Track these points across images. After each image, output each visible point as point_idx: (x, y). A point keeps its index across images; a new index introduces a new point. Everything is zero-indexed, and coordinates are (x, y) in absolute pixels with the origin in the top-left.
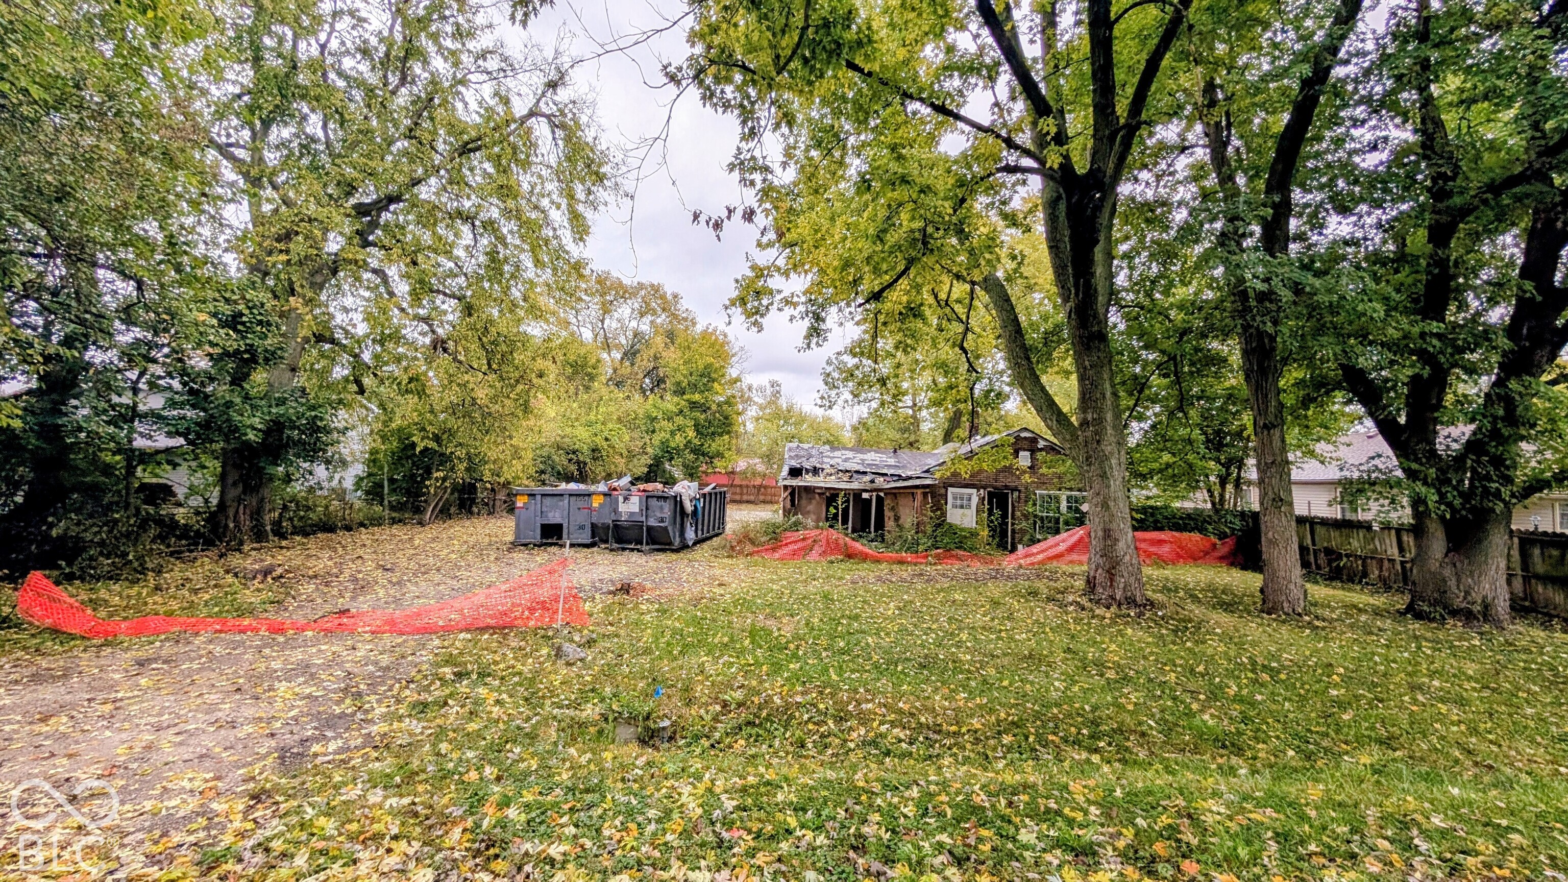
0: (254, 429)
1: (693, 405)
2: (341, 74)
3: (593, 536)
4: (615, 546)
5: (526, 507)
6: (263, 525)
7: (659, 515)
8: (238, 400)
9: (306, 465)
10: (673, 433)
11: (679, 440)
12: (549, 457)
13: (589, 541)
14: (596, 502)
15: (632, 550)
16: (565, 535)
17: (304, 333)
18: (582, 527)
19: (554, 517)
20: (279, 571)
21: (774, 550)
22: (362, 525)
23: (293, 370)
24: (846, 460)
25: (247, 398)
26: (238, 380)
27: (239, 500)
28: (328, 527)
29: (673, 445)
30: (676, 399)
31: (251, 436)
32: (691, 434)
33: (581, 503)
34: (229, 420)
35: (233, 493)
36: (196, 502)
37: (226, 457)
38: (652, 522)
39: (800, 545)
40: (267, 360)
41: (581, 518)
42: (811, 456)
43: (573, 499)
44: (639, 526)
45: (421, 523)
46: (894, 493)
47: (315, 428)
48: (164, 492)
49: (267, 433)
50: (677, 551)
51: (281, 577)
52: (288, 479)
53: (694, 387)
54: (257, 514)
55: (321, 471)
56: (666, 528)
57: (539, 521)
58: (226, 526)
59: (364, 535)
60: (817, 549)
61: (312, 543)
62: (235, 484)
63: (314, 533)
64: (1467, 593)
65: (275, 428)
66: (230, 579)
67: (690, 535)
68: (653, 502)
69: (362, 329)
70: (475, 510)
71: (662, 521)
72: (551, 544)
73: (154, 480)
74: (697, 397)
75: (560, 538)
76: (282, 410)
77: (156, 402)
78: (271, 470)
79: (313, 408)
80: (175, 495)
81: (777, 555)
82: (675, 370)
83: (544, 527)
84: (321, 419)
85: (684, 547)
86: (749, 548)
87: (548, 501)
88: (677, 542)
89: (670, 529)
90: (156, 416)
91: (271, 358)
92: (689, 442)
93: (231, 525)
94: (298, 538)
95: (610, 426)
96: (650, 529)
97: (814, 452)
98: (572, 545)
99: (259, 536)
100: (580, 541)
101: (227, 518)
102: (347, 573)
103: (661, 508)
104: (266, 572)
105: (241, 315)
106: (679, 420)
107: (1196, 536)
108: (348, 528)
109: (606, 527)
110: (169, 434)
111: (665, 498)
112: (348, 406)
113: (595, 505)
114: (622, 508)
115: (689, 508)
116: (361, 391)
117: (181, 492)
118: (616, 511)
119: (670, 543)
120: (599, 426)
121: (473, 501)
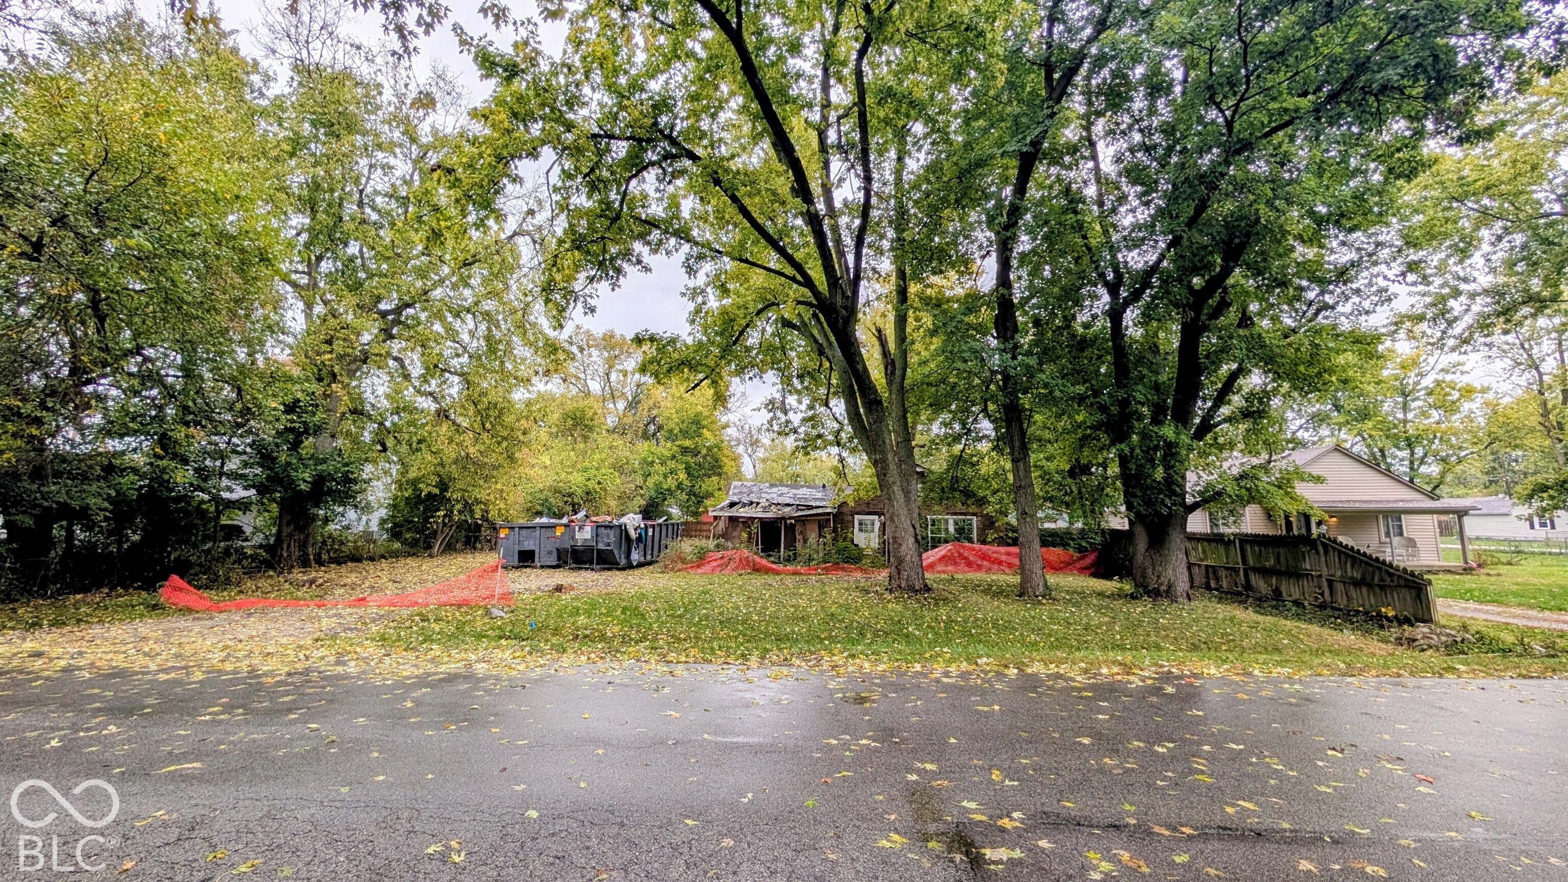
0: (305, 481)
1: (685, 450)
2: (374, 208)
3: (559, 559)
4: (573, 566)
5: (507, 537)
6: (308, 555)
7: (606, 540)
8: (295, 461)
9: (341, 509)
10: (665, 477)
11: (670, 483)
12: (546, 500)
13: (554, 564)
14: (559, 532)
15: (587, 569)
16: (537, 559)
17: (343, 409)
18: (550, 553)
19: (528, 545)
20: (321, 581)
21: (698, 567)
22: (383, 557)
23: (333, 436)
24: (780, 495)
25: (300, 459)
26: (295, 446)
27: (290, 536)
28: (356, 558)
29: (665, 487)
30: (669, 445)
31: (303, 487)
32: (682, 476)
33: (549, 533)
34: (289, 476)
35: (286, 531)
36: (259, 539)
37: (282, 504)
38: (601, 546)
39: (719, 562)
40: (315, 432)
41: (550, 546)
42: (752, 492)
43: (543, 530)
44: (590, 549)
45: (431, 556)
46: (801, 520)
47: (347, 480)
48: (236, 531)
49: (313, 484)
50: (623, 569)
51: (321, 585)
52: (326, 521)
53: (685, 434)
54: (303, 546)
55: (351, 514)
56: (611, 551)
57: (517, 548)
58: (282, 555)
59: (384, 564)
60: (732, 565)
61: (343, 569)
62: (288, 525)
63: (345, 563)
64: (1159, 577)
65: (320, 480)
66: (287, 585)
67: (635, 556)
68: (602, 530)
69: (385, 403)
70: (479, 546)
71: (609, 545)
72: (526, 567)
73: (229, 522)
74: (687, 443)
75: (533, 561)
76: (324, 467)
77: (233, 464)
78: (314, 511)
79: (347, 465)
80: (243, 533)
81: (700, 571)
82: (668, 418)
83: (520, 552)
84: (352, 473)
85: (630, 566)
86: (680, 566)
87: (524, 532)
88: (623, 562)
89: (616, 552)
90: (234, 476)
91: (318, 430)
92: (681, 483)
93: (285, 554)
94: (333, 566)
95: (603, 471)
96: (598, 550)
97: (755, 489)
98: (542, 567)
99: (305, 563)
100: (548, 563)
101: (282, 549)
102: (367, 584)
103: (608, 535)
104: (312, 582)
105: (299, 401)
106: (672, 464)
107: (1058, 550)
108: (372, 559)
109: (566, 551)
110: (246, 488)
111: (611, 527)
112: (374, 462)
113: (558, 534)
114: (578, 536)
115: (633, 535)
116: (385, 449)
117: (248, 530)
118: (573, 538)
119: (618, 564)
120: (593, 472)
121: (477, 538)
